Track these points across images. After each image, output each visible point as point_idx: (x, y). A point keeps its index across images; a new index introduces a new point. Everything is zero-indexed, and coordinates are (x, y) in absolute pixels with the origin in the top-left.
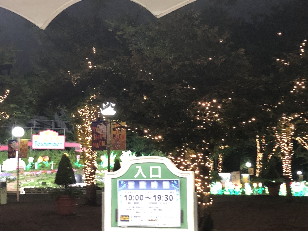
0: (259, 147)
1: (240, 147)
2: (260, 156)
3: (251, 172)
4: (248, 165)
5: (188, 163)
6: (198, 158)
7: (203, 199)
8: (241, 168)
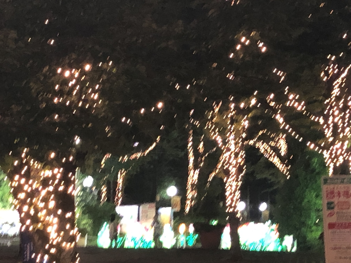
0: (192, 159)
1: (157, 158)
2: (194, 176)
3: (175, 206)
4: (172, 191)
5: (35, 186)
6: (54, 177)
7: (62, 257)
8: (158, 198)
